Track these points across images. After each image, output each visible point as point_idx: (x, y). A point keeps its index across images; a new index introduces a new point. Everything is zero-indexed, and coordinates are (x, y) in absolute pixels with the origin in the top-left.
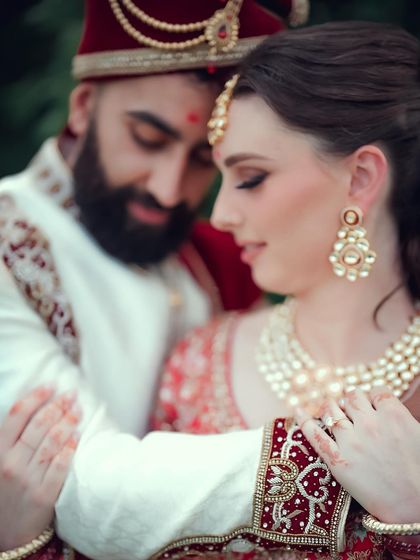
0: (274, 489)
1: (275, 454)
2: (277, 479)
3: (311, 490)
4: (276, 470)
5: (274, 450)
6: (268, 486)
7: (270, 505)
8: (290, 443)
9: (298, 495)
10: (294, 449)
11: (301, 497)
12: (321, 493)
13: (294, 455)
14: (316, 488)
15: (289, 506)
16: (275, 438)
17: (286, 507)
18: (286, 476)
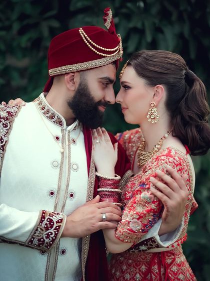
0: (37, 234)
1: (41, 224)
2: (38, 232)
3: (47, 238)
4: (39, 230)
5: (40, 222)
6: (35, 233)
7: (34, 238)
8: (45, 222)
9: (43, 238)
10: (46, 224)
11: (43, 239)
12: (50, 239)
13: (46, 226)
14: (48, 238)
15: (39, 240)
16: (42, 218)
17: (38, 240)
18: (41, 232)
